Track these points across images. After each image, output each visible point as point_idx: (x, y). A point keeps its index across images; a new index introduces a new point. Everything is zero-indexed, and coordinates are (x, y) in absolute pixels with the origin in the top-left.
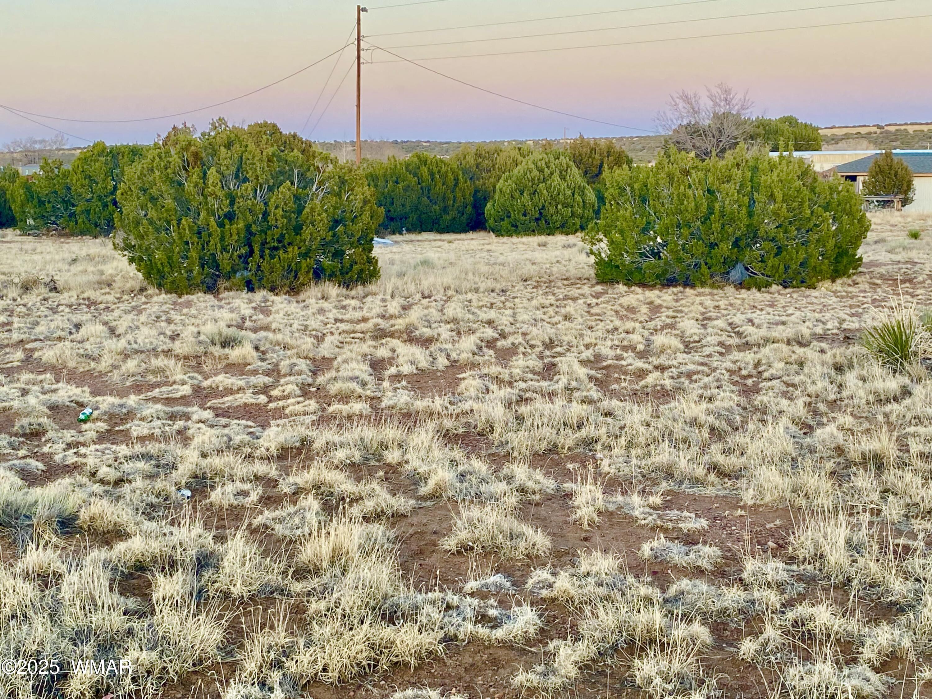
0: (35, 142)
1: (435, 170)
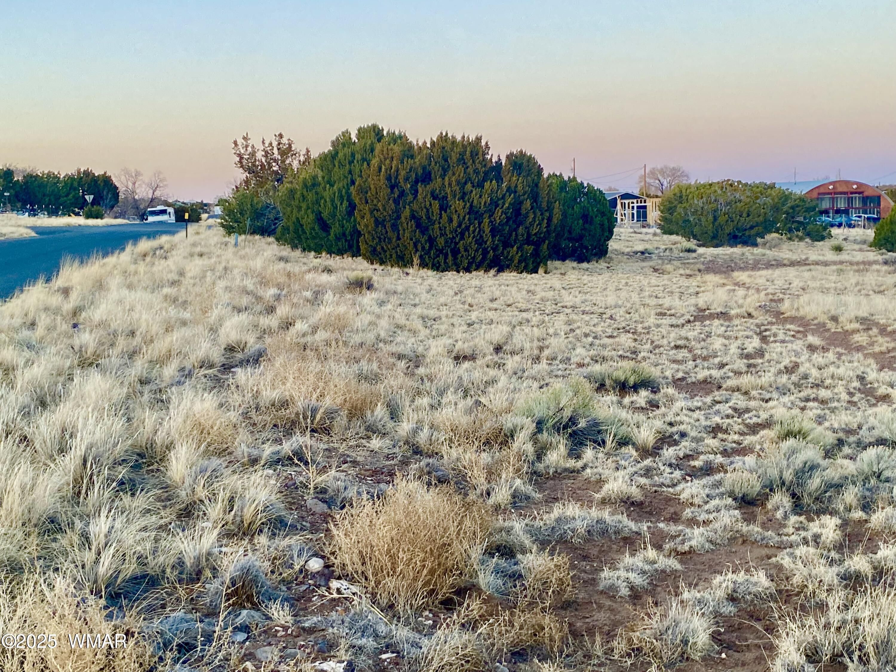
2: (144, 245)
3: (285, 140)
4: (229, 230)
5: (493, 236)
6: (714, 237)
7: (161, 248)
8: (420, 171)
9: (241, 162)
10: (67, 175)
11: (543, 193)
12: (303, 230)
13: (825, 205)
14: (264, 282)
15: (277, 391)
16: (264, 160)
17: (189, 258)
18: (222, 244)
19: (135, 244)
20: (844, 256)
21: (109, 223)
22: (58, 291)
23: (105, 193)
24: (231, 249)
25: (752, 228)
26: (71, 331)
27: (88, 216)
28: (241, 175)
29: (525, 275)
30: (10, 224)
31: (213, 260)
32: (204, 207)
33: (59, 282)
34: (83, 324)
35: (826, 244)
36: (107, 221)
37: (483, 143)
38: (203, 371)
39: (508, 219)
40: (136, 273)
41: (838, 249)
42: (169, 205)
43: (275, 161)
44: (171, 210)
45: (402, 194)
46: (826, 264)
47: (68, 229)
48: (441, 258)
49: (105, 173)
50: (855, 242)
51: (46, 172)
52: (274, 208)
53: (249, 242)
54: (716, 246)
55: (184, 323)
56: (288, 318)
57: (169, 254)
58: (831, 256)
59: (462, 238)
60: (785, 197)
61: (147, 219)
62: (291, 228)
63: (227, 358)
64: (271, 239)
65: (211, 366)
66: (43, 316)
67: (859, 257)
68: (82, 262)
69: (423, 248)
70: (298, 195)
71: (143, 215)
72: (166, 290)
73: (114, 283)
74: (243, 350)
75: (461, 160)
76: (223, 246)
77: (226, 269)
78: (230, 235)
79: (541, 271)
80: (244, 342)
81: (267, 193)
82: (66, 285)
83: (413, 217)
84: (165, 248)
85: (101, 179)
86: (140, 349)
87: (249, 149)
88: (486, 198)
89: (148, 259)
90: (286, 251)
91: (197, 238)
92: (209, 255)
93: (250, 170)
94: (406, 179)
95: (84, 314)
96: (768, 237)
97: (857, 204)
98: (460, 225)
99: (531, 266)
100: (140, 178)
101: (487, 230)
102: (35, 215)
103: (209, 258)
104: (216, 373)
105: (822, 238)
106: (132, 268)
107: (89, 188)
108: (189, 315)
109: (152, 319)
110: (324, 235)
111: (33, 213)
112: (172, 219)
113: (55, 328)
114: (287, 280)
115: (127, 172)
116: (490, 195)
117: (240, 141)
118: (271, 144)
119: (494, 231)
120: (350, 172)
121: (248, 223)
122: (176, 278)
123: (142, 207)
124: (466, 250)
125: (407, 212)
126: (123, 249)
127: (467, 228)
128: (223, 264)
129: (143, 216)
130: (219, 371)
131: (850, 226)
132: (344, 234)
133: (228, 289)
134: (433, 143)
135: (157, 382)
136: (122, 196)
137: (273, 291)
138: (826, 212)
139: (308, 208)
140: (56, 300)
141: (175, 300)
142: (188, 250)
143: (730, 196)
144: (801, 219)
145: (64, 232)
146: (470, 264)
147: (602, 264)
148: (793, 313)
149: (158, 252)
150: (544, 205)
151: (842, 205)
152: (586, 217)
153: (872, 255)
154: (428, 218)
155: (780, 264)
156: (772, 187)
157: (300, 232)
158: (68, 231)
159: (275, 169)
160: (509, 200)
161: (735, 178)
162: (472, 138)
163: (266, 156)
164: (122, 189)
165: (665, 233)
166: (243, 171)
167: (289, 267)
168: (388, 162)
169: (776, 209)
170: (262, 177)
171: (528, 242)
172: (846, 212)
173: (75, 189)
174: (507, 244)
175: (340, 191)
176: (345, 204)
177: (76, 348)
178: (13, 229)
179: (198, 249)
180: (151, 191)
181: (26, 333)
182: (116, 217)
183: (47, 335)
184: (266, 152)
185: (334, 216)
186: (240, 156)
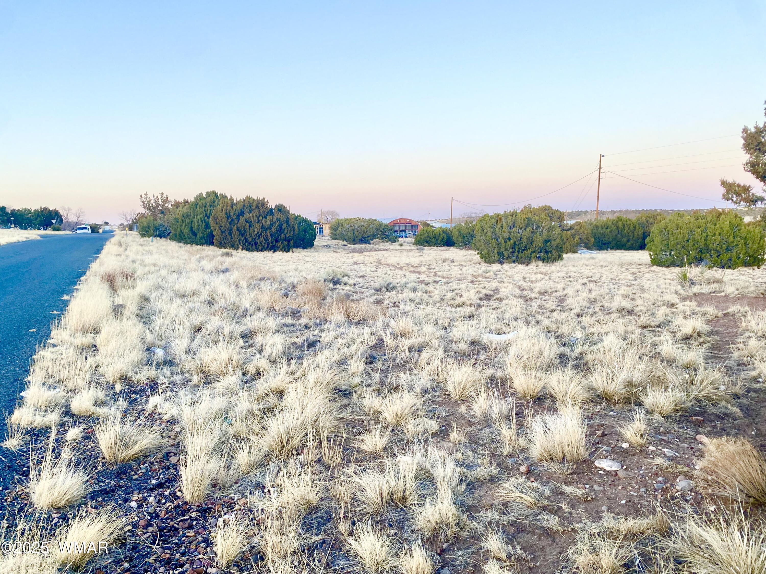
0: (472, 213)
1: (625, 223)
3: (164, 196)
5: (272, 237)
6: (354, 240)
8: (240, 211)
9: (143, 205)
11: (291, 221)
13: (397, 228)
16: (154, 204)
20: (403, 248)
21: (65, 233)
25: (368, 237)
28: (143, 211)
29: (285, 253)
35: (397, 243)
37: (266, 201)
39: (277, 231)
41: (401, 245)
42: (87, 225)
43: (160, 205)
44: (89, 227)
45: (232, 220)
46: (396, 250)
48: (250, 246)
49: (55, 209)
50: (408, 243)
52: (165, 225)
53: (157, 240)
54: (355, 244)
58: (398, 247)
59: (259, 238)
60: (381, 225)
61: (77, 232)
62: (177, 234)
64: (165, 239)
67: (408, 248)
69: (243, 242)
70: (180, 220)
71: (74, 229)
75: (257, 207)
79: (291, 251)
83: (238, 230)
87: (148, 199)
88: (268, 223)
93: (147, 209)
94: (234, 214)
96: (375, 240)
97: (409, 228)
98: (258, 233)
99: (287, 250)
100: (70, 211)
101: (269, 235)
105: (395, 242)
110: (194, 237)
112: (90, 232)
116: (270, 221)
117: (143, 196)
118: (157, 197)
119: (272, 236)
120: (205, 210)
121: (153, 232)
123: (73, 226)
124: (260, 243)
125: (235, 227)
127: (261, 234)
131: (406, 237)
132: (204, 237)
134: (244, 200)
136: (64, 220)
138: (396, 231)
139: (186, 225)
143: (359, 224)
144: (387, 234)
146: (262, 248)
147: (312, 250)
148: (385, 263)
150: (291, 226)
151: (403, 229)
152: (305, 231)
153: (414, 247)
154: (244, 230)
155: (380, 250)
156: (375, 220)
157: (182, 236)
159: (160, 208)
160: (277, 223)
161: (361, 217)
162: (261, 198)
164: (63, 216)
165: (332, 239)
166: (144, 209)
168: (225, 207)
169: (377, 229)
171: (285, 240)
172: (405, 231)
174: (277, 241)
175: (201, 218)
176: (204, 224)
178: (29, 235)
180: (76, 218)
184: (156, 201)
185: (199, 229)
186: (143, 202)
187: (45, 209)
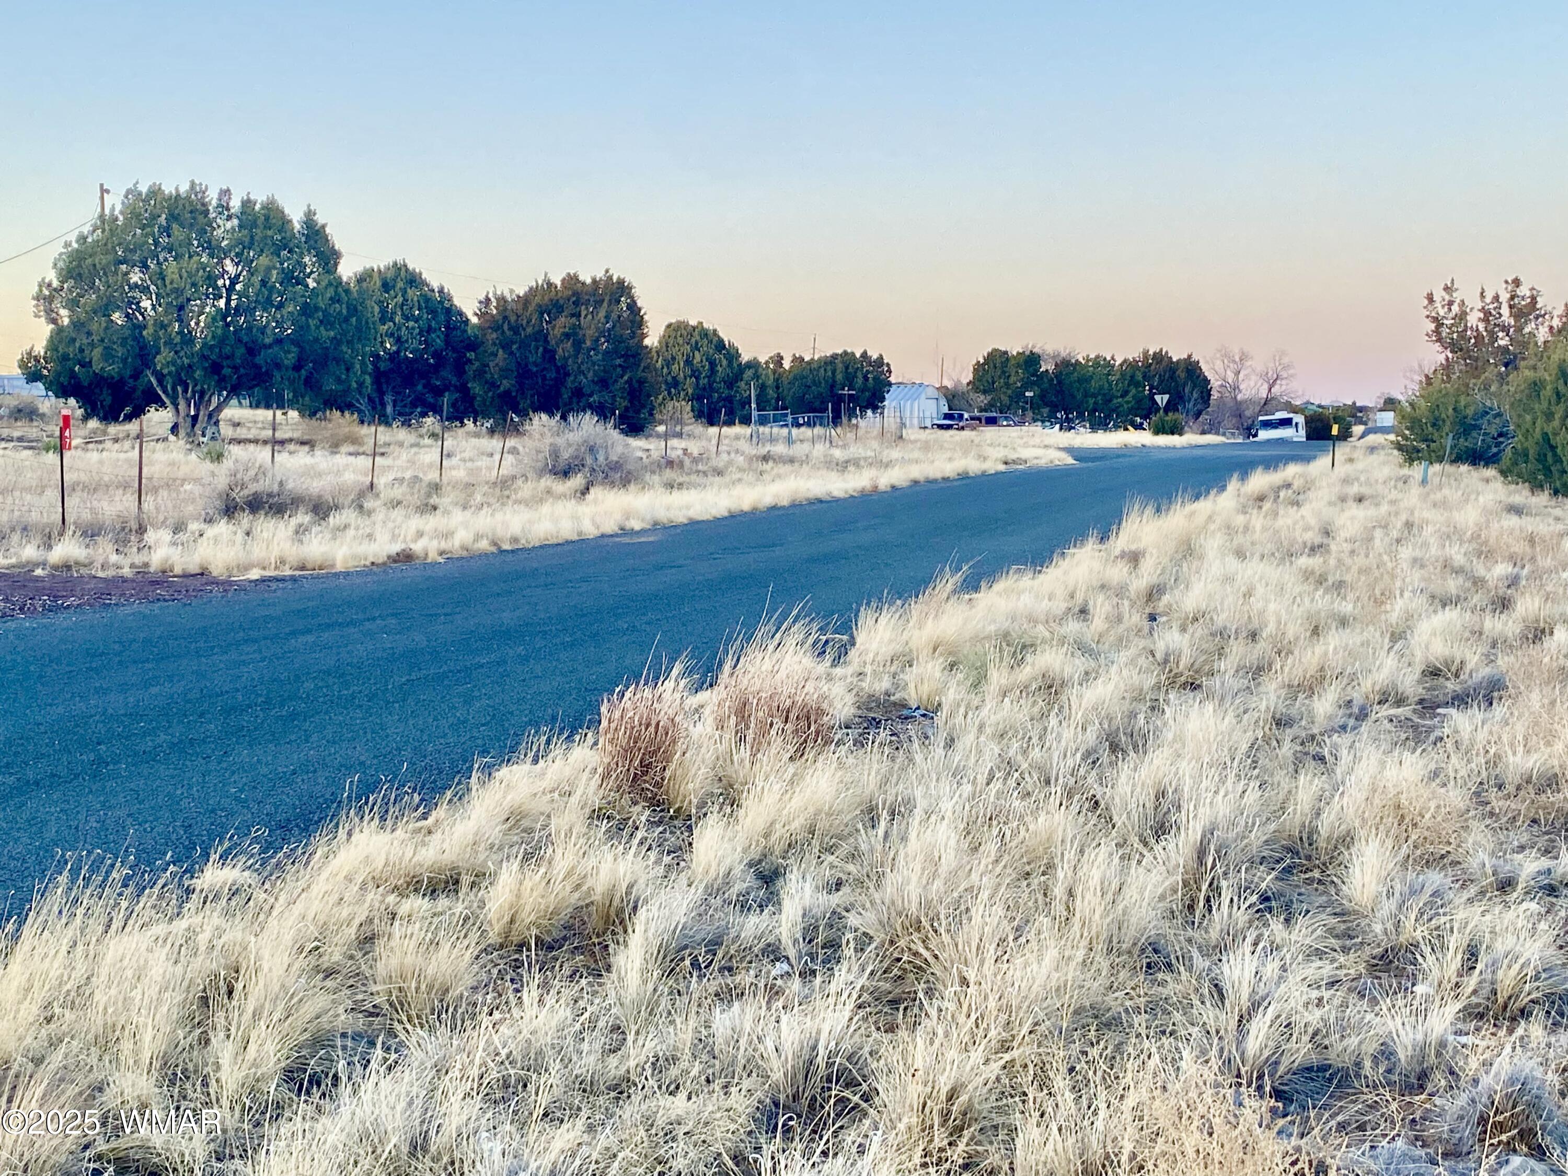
2: (1260, 480)
3: (1524, 291)
4: (1411, 455)
7: (1288, 486)
9: (1437, 331)
10: (1125, 361)
12: (1555, 455)
14: (1486, 553)
15: (1536, 756)
16: (1481, 327)
17: (1339, 504)
18: (1398, 479)
19: (1244, 477)
21: (1194, 443)
22: (1122, 558)
23: (1187, 390)
24: (1415, 491)
26: (1146, 624)
27: (1158, 431)
28: (1436, 356)
30: (1031, 443)
31: (1384, 508)
32: (1357, 413)
33: (1122, 541)
34: (1166, 614)
36: (1189, 438)
38: (1386, 711)
40: (1246, 528)
42: (1295, 410)
43: (1505, 329)
44: (1299, 419)
47: (1124, 452)
49: (1190, 356)
51: (1092, 356)
52: (1499, 415)
53: (1449, 476)
55: (1343, 622)
56: (1537, 621)
57: (1301, 497)
61: (1255, 435)
62: (1531, 452)
63: (1429, 690)
64: (1491, 472)
65: (1400, 701)
66: (1101, 598)
68: (1158, 510)
70: (1547, 392)
71: (1249, 429)
72: (1304, 561)
73: (1213, 545)
74: (1457, 676)
76: (1400, 484)
77: (1409, 525)
78: (1410, 465)
80: (1458, 661)
81: (1486, 387)
82: (1133, 547)
84: (1295, 487)
85: (1182, 366)
86: (1270, 665)
87: (1455, 308)
89: (1267, 505)
90: (1521, 495)
91: (1349, 468)
92: (1376, 500)
93: (1454, 346)
95: (1166, 598)
100: (1248, 363)
102: (1070, 429)
103: (1377, 505)
104: (1409, 715)
106: (1240, 520)
107: (1161, 381)
108: (1350, 607)
109: (1287, 611)
111: (1067, 425)
112: (1300, 435)
113: (1119, 619)
114: (1528, 549)
115: (1226, 355)
117: (1439, 294)
118: (1496, 298)
121: (1449, 442)
122: (1318, 540)
123: (1248, 413)
126: (1223, 488)
128: (1404, 517)
129: (1249, 431)
130: (1414, 711)
133: (1417, 562)
135: (1303, 723)
136: (1215, 395)
137: (1502, 569)
140: (1118, 573)
141: (1321, 580)
142: (1336, 489)
145: (1118, 456)
149: (1282, 494)
157: (1550, 459)
158: (1124, 456)
159: (1502, 343)
163: (1486, 320)
164: (1215, 383)
166: (1440, 349)
167: (1529, 524)
170: (1476, 359)
173: (1137, 384)
177: (1159, 656)
178: (1039, 452)
179: (1355, 489)
180: (1266, 386)
181: (1073, 627)
182: (1203, 433)
183: (1108, 630)
184: (1487, 314)
186: (1437, 320)
187: (1159, 357)
